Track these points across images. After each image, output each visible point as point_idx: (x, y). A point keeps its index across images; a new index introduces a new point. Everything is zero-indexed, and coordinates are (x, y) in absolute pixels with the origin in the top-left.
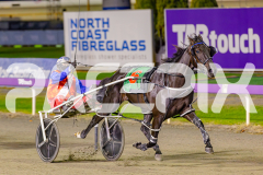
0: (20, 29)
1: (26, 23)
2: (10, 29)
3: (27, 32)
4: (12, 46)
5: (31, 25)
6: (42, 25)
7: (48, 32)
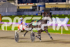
0: (58, 10)
1: (60, 8)
2: (55, 10)
3: (60, 11)
4: (56, 15)
5: (61, 9)
6: (64, 9)
7: (66, 11)
